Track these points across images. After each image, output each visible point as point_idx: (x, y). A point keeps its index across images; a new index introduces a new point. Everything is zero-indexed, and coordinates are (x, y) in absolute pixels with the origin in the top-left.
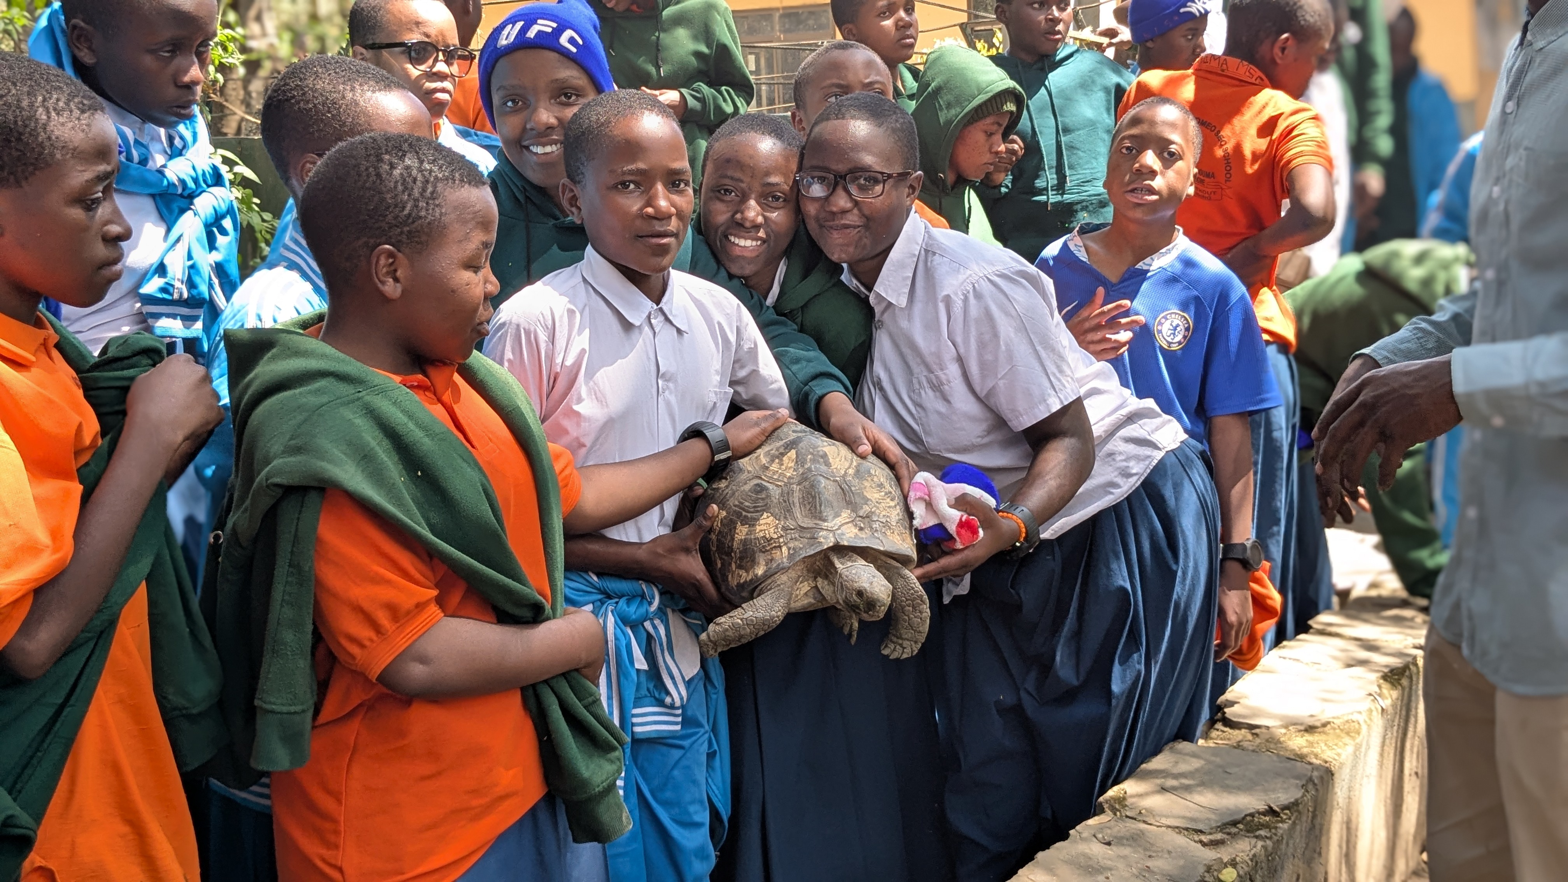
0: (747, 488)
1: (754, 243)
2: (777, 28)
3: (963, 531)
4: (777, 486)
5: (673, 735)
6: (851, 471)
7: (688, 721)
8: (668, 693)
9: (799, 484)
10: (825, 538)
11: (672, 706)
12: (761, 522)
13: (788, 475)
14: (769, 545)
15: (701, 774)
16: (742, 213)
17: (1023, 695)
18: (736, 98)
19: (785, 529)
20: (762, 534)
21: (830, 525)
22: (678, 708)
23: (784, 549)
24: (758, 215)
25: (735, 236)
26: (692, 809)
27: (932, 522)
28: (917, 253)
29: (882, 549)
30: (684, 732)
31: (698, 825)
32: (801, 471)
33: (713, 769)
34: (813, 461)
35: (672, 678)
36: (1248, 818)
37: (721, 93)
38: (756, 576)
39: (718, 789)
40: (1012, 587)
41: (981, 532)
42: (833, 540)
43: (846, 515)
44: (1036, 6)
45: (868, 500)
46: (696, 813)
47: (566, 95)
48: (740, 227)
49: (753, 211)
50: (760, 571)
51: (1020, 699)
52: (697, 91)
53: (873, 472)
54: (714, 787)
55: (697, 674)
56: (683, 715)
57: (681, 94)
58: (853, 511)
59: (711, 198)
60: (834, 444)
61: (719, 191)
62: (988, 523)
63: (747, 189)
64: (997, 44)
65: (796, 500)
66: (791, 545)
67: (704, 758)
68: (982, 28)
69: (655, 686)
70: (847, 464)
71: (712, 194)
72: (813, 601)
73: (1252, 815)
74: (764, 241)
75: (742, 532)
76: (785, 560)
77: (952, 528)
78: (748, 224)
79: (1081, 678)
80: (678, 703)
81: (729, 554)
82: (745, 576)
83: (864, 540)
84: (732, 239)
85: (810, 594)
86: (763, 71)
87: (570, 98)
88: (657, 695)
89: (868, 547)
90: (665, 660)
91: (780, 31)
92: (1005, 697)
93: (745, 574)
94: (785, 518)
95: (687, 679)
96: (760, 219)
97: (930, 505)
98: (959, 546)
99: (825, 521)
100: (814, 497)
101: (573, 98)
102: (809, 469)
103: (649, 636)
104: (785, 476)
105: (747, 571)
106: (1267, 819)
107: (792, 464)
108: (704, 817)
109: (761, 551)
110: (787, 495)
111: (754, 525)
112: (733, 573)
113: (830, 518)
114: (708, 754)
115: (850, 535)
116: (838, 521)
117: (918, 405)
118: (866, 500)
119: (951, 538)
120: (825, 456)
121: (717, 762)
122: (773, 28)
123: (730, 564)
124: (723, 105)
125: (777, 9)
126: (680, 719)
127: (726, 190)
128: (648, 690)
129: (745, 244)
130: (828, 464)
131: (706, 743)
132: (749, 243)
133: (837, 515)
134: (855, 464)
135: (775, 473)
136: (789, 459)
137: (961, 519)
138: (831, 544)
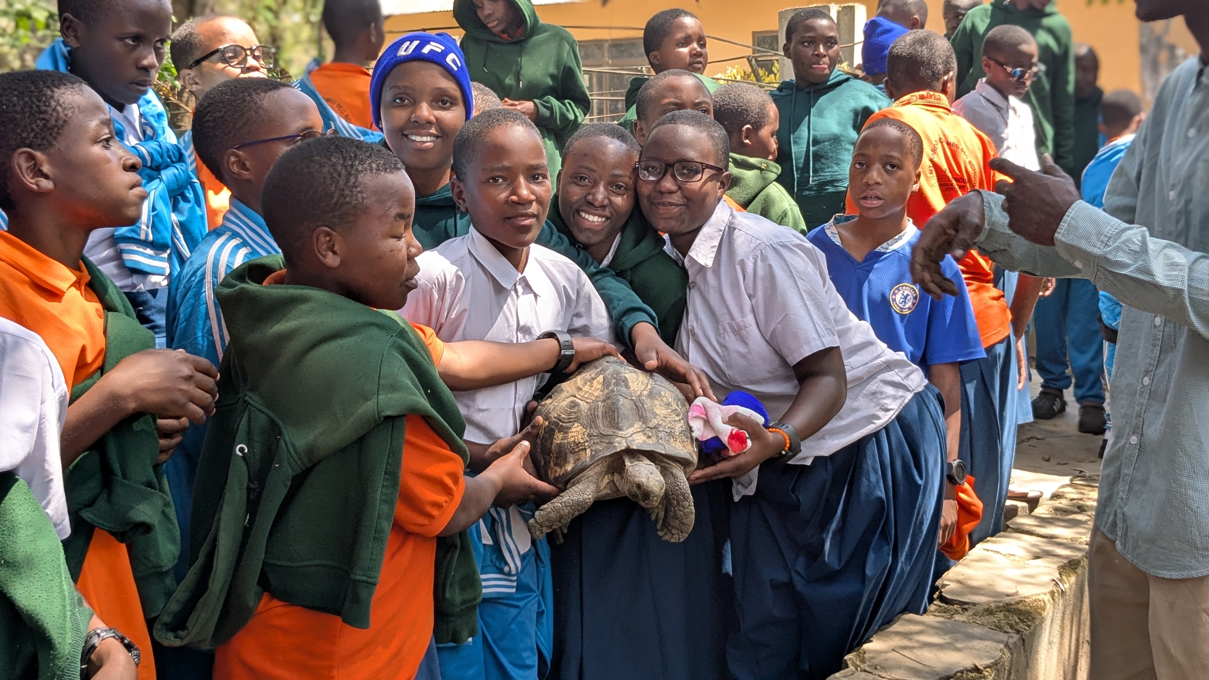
0: (564, 404)
1: (600, 219)
2: (606, 54)
3: (734, 442)
4: (587, 402)
5: (509, 596)
6: (645, 393)
7: (521, 587)
8: (506, 564)
9: (604, 401)
10: (619, 443)
11: (509, 574)
12: (573, 430)
13: (596, 394)
14: (577, 448)
15: (532, 628)
16: (594, 195)
17: (793, 574)
18: (575, 108)
19: (590, 435)
20: (572, 439)
21: (624, 433)
22: (514, 575)
23: (588, 451)
24: (605, 198)
25: (586, 212)
26: (525, 655)
27: (709, 435)
28: (723, 229)
29: (663, 452)
30: (518, 596)
31: (529, 667)
32: (606, 391)
33: (541, 624)
34: (617, 384)
35: (510, 552)
36: (959, 674)
37: (564, 104)
38: (566, 471)
39: (545, 639)
40: (793, 492)
41: (749, 443)
42: (625, 444)
43: (638, 425)
44: (806, 44)
45: (657, 415)
46: (528, 658)
47: (442, 101)
48: (590, 205)
49: (601, 193)
50: (569, 467)
51: (791, 577)
52: (546, 102)
53: (663, 393)
54: (542, 638)
55: (530, 550)
56: (517, 580)
57: (534, 103)
58: (643, 423)
59: (569, 183)
60: (635, 372)
61: (576, 178)
62: (756, 435)
63: (598, 178)
64: (776, 71)
65: (600, 414)
66: (594, 448)
67: (534, 616)
68: (764, 59)
69: (497, 558)
70: (643, 387)
71: (570, 180)
72: (609, 492)
73: (962, 672)
74: (607, 218)
75: (558, 438)
76: (588, 459)
77: (725, 439)
78: (597, 204)
79: (843, 563)
80: (514, 571)
81: (549, 455)
82: (559, 472)
83: (650, 445)
84: (583, 214)
85: (608, 487)
86: (595, 88)
87: (445, 104)
88: (498, 565)
89: (653, 451)
90: (505, 539)
91: (609, 57)
92: (781, 577)
93: (559, 470)
94: (591, 427)
95: (522, 553)
96: (606, 202)
97: (707, 422)
98: (732, 454)
99: (620, 430)
100: (614, 412)
101: (448, 104)
102: (613, 391)
103: (493, 520)
104: (593, 395)
105: (561, 468)
106: (973, 675)
107: (600, 386)
108: (534, 660)
109: (571, 452)
110: (593, 410)
111: (567, 433)
112: (552, 469)
113: (625, 428)
114: (537, 613)
115: (639, 441)
116: (631, 430)
117: (722, 346)
118: (655, 415)
119: (725, 448)
120: (625, 380)
121: (544, 620)
122: (603, 55)
123: (550, 463)
124: (567, 114)
125: (607, 41)
126: (515, 584)
127: (581, 178)
128: (491, 561)
129: (593, 219)
130: (627, 387)
131: (536, 604)
132: (596, 219)
133: (632, 426)
134: (649, 387)
135: (586, 392)
136: (598, 382)
137: (731, 433)
138: (623, 448)
